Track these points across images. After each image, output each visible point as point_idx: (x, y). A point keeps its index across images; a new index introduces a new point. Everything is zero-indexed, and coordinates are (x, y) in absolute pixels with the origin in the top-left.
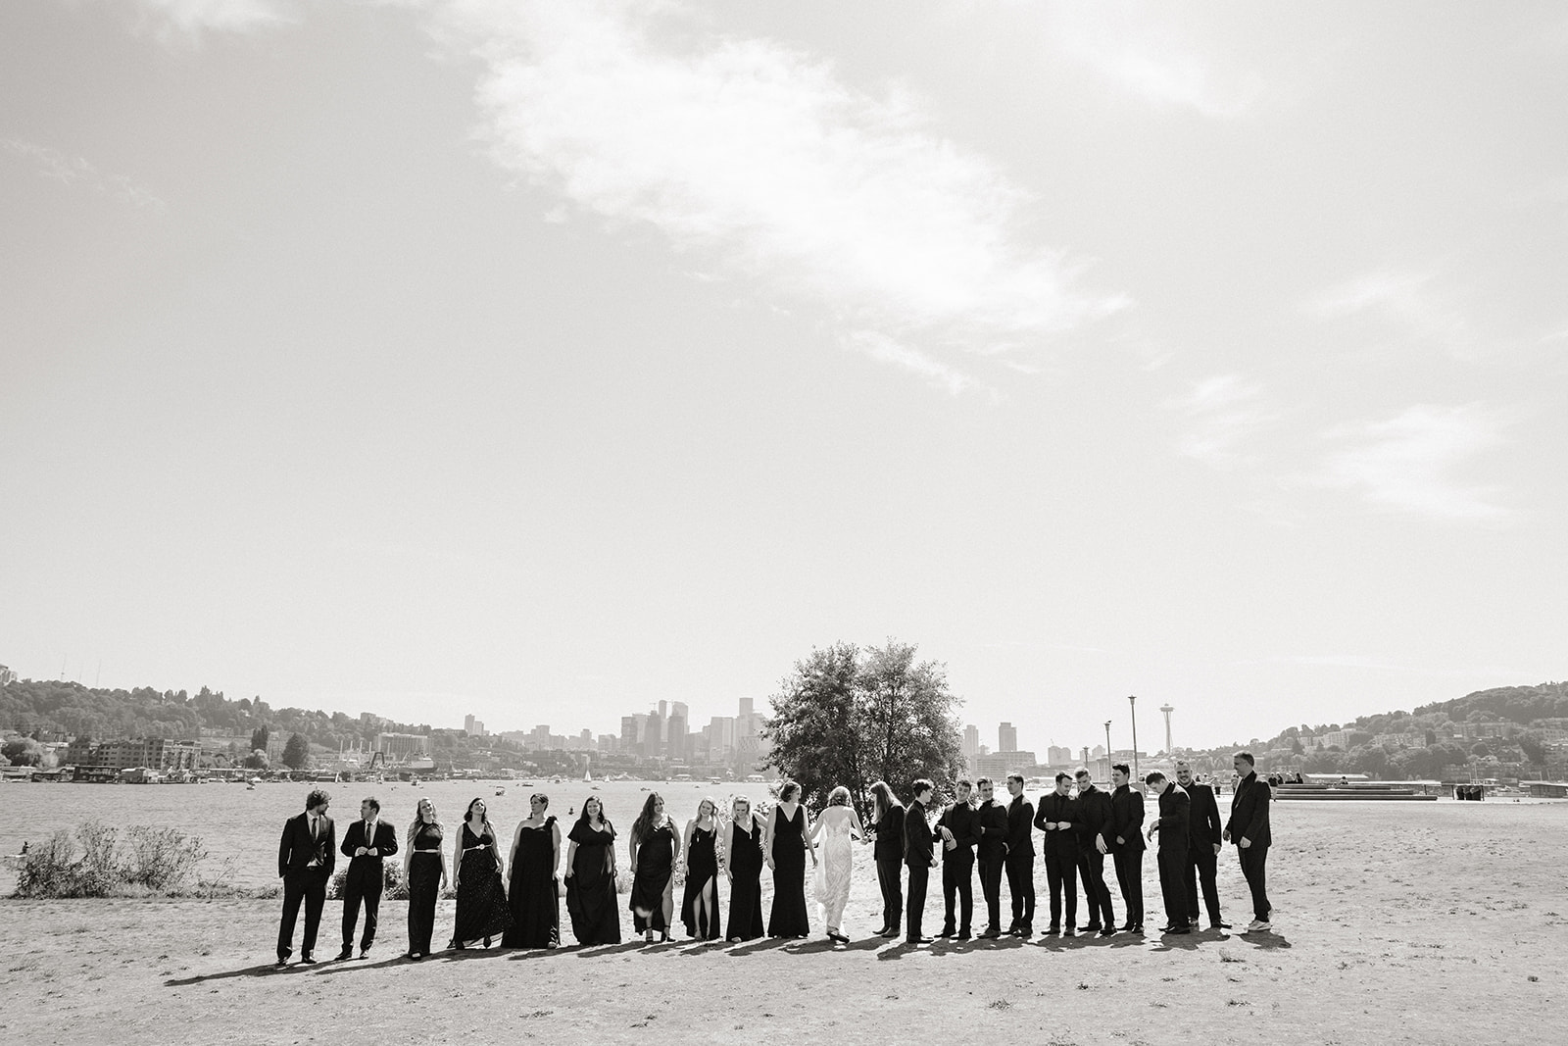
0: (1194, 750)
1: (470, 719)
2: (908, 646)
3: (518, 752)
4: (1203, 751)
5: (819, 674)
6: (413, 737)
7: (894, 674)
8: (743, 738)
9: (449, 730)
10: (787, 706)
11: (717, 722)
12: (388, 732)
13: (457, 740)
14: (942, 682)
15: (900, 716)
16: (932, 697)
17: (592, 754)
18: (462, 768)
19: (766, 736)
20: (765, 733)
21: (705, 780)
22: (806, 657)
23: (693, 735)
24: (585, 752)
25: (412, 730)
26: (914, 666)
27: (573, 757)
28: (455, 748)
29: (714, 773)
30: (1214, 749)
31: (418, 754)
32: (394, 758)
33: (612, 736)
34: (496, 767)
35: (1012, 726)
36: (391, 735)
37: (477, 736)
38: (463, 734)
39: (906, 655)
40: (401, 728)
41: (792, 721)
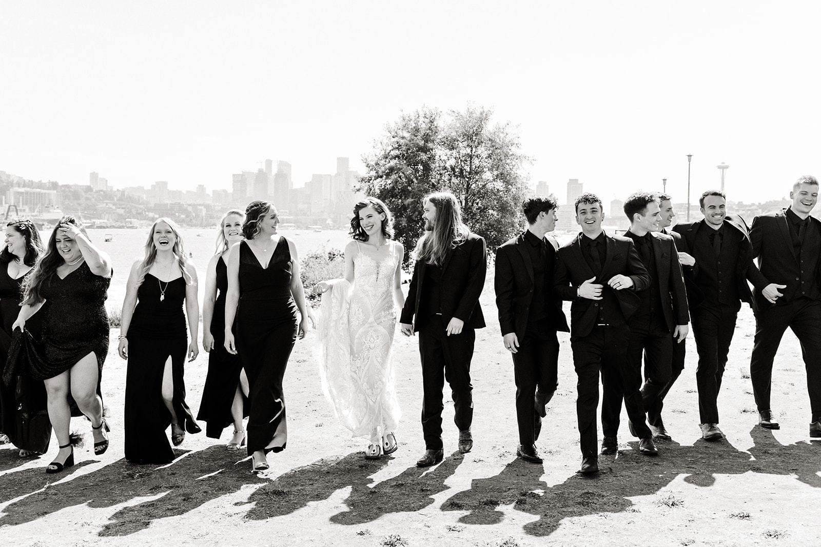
0: (744, 203)
1: (94, 176)
2: (486, 109)
3: (140, 204)
4: (753, 204)
5: (407, 135)
6: (44, 191)
7: (472, 137)
8: (340, 192)
9: (76, 185)
10: (377, 164)
11: (318, 179)
12: (19, 187)
13: (83, 194)
14: (516, 142)
15: (478, 172)
16: (506, 155)
17: (207, 207)
18: (90, 218)
19: (358, 190)
20: (358, 187)
21: (307, 228)
22: (395, 121)
23: (296, 190)
24: (200, 205)
25: (41, 185)
26: (489, 129)
27: (190, 209)
28: (83, 201)
29: (315, 223)
30: (763, 203)
31: (48, 207)
32: (27, 210)
33: (224, 191)
34: (121, 217)
35: (579, 182)
36: (22, 190)
37: (102, 191)
38: (88, 189)
39: (483, 119)
40: (31, 184)
41: (381, 177)
